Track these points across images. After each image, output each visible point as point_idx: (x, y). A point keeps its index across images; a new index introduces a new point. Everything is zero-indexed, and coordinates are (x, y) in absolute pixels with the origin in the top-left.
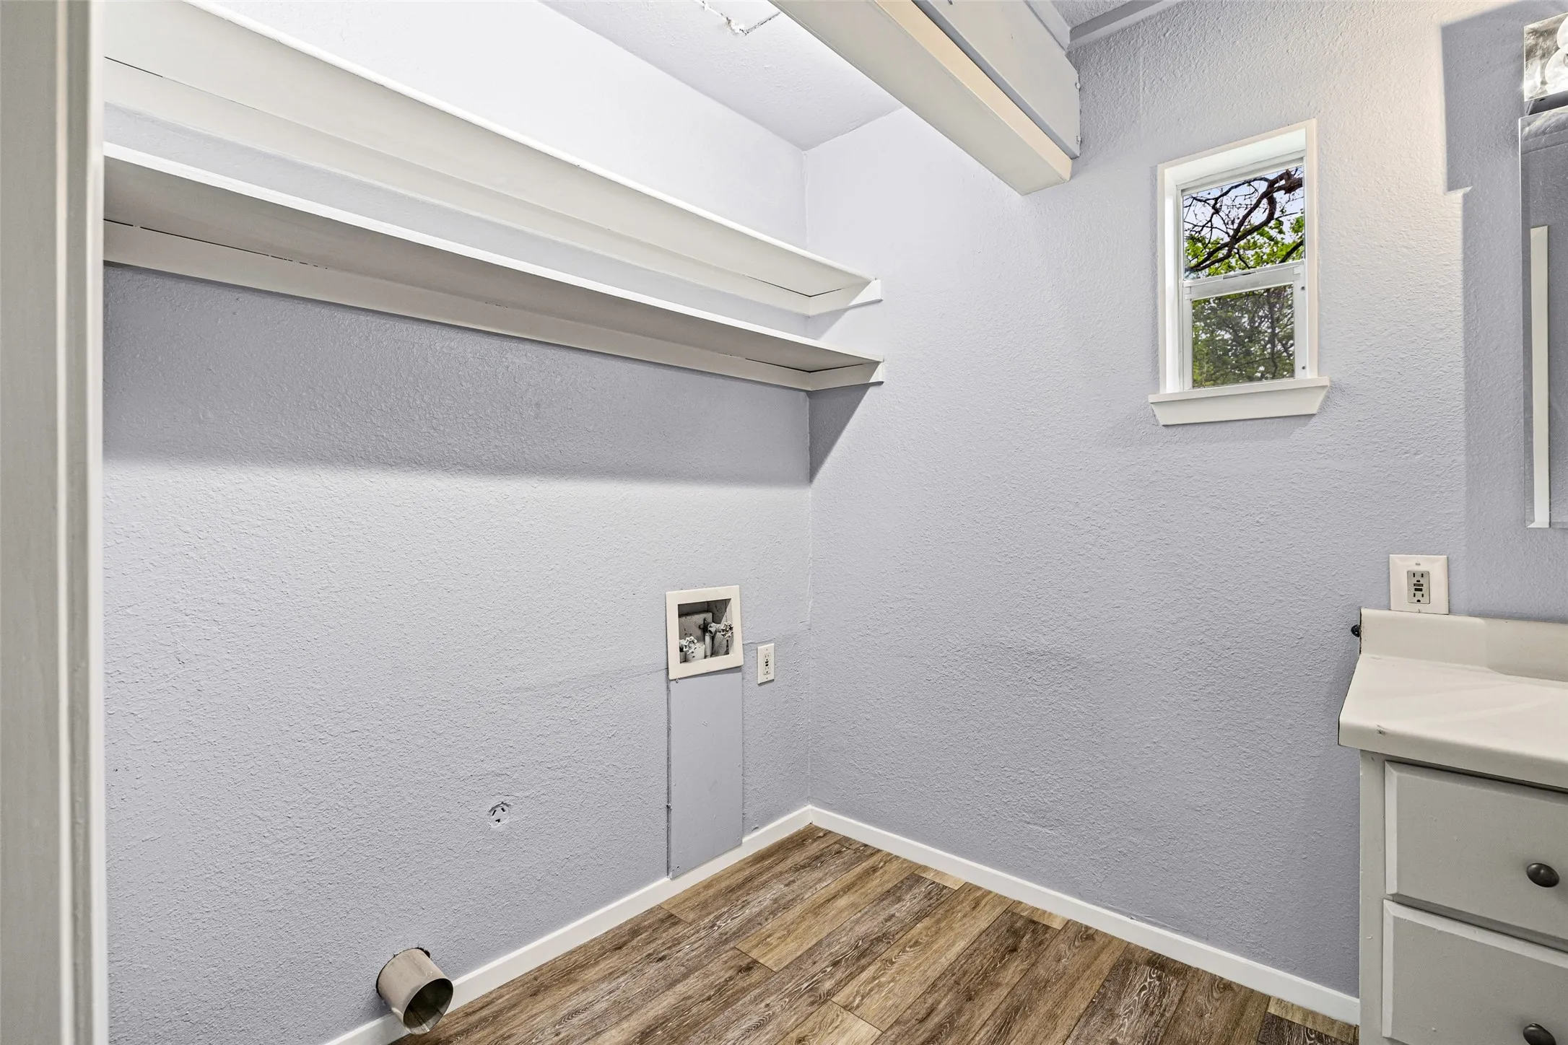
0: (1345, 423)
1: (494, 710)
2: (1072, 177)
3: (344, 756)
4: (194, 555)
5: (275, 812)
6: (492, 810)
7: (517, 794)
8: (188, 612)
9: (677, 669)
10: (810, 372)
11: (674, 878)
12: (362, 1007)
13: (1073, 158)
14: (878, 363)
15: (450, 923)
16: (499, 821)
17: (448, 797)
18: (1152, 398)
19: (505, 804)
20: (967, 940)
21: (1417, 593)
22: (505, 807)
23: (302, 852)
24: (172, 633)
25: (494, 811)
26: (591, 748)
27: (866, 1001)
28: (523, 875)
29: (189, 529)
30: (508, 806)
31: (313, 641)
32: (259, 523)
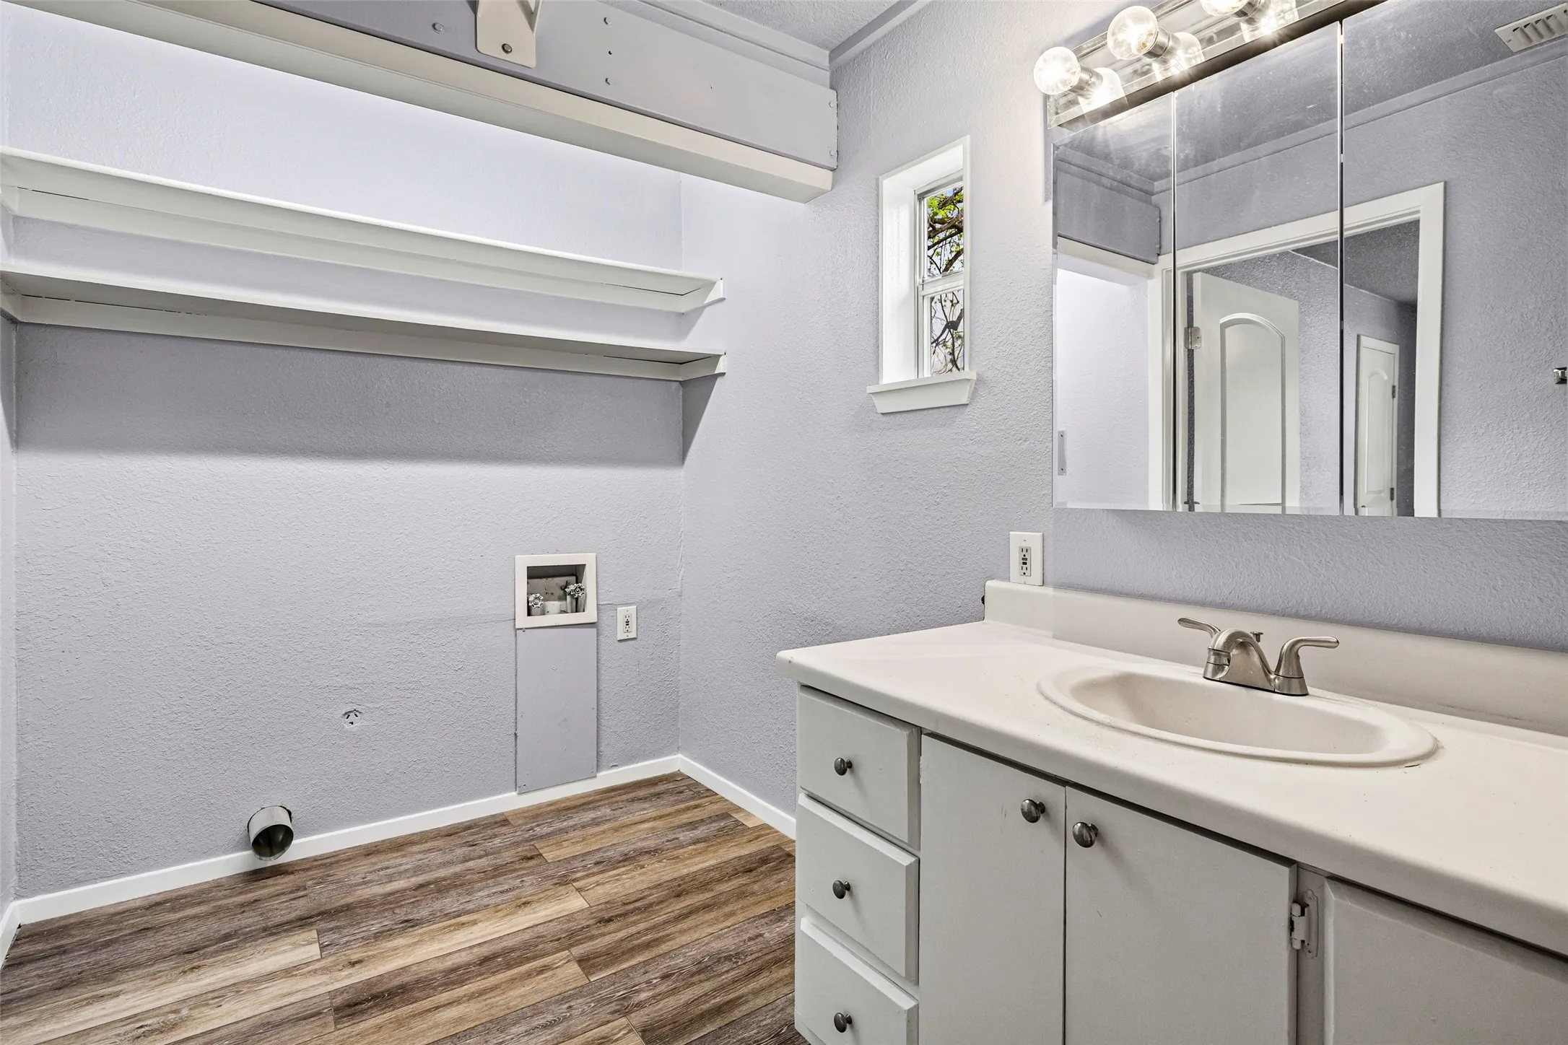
0: (985, 413)
1: (348, 639)
2: (833, 188)
3: (222, 660)
4: (114, 514)
5: (171, 693)
6: (346, 713)
7: (368, 705)
8: (110, 552)
9: (523, 620)
10: (681, 364)
11: (520, 794)
12: (237, 840)
13: (833, 170)
14: (719, 356)
15: (309, 793)
16: (352, 723)
17: (308, 699)
18: (871, 389)
19: (358, 711)
20: (719, 861)
21: (1024, 566)
22: (357, 714)
23: (190, 723)
24: (100, 566)
25: (347, 715)
26: (437, 677)
27: (598, 888)
28: (373, 768)
29: (110, 497)
30: (360, 713)
31: (199, 577)
32: (160, 494)
